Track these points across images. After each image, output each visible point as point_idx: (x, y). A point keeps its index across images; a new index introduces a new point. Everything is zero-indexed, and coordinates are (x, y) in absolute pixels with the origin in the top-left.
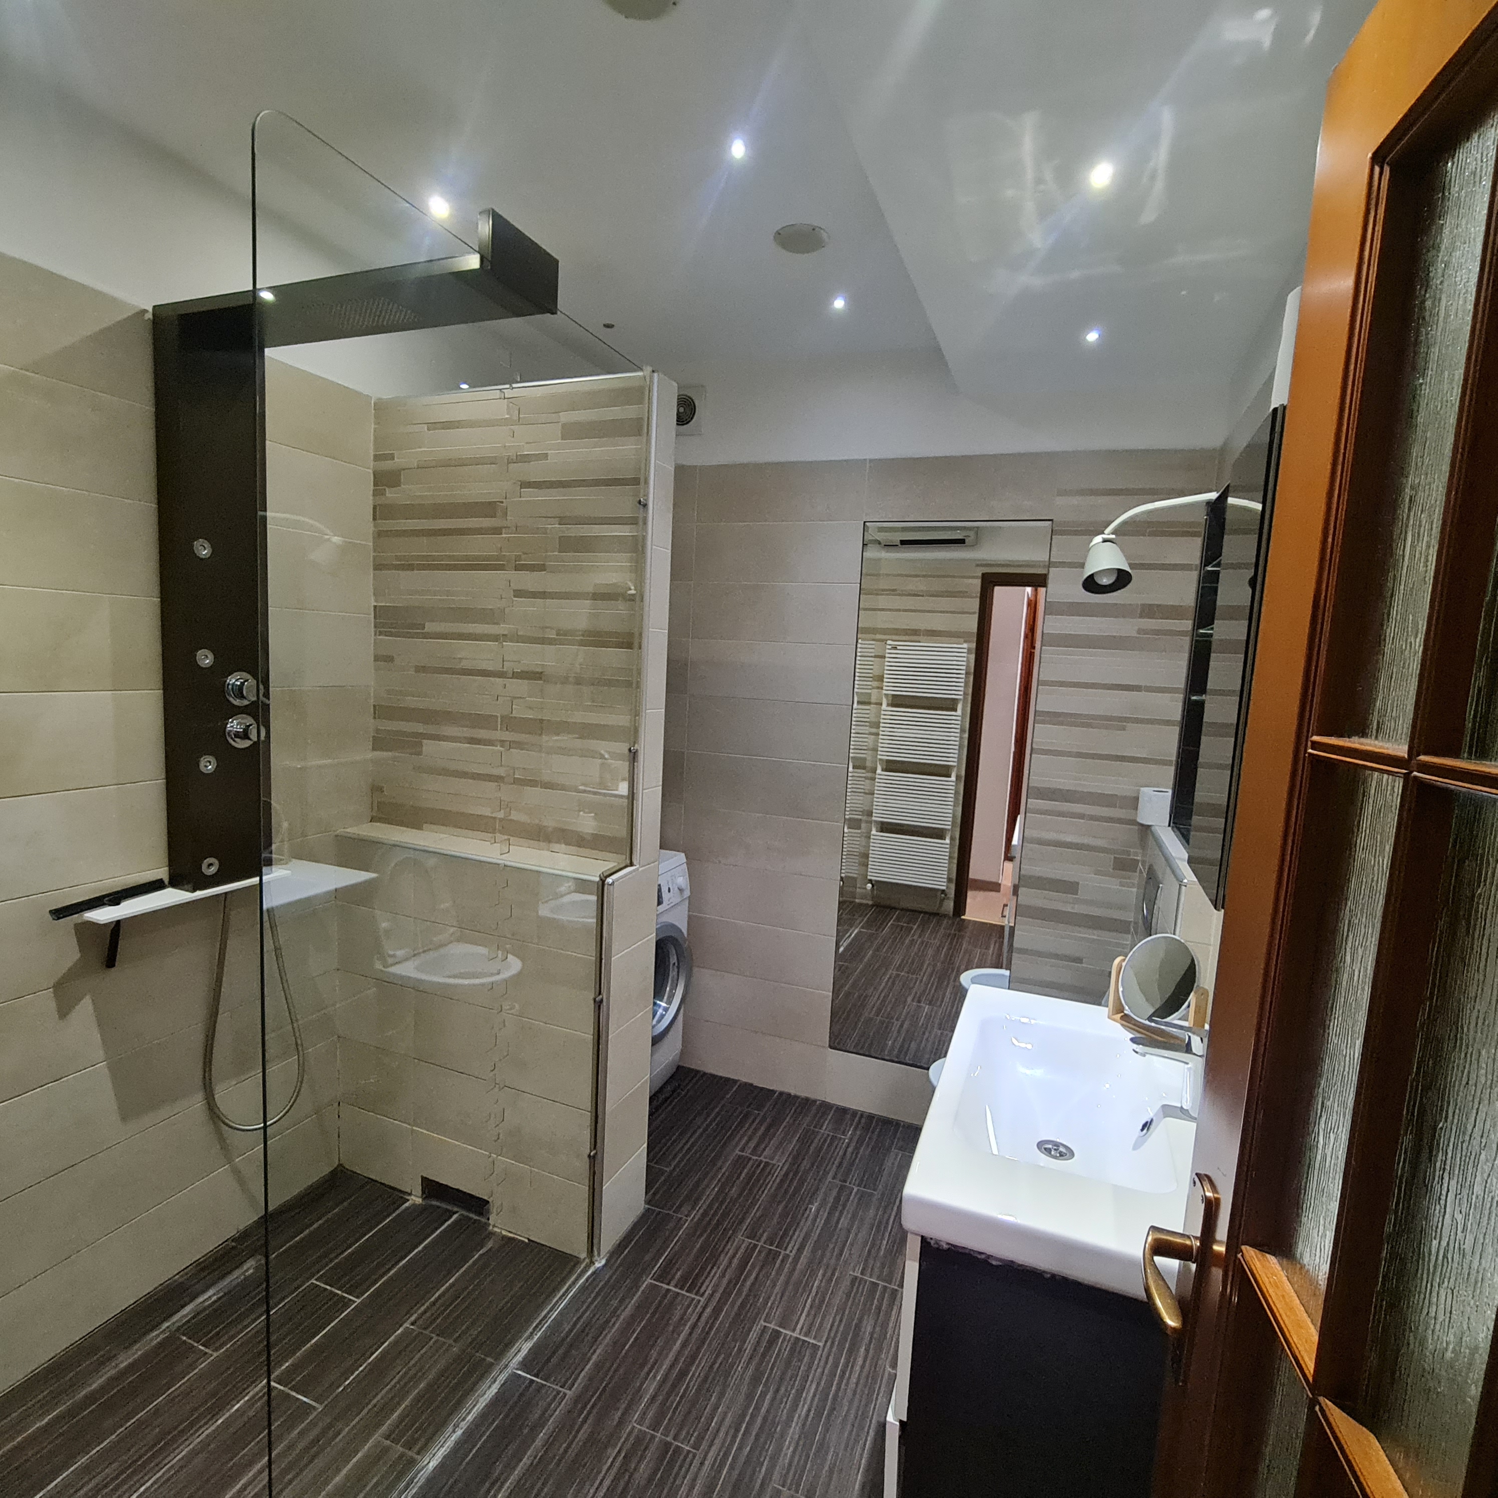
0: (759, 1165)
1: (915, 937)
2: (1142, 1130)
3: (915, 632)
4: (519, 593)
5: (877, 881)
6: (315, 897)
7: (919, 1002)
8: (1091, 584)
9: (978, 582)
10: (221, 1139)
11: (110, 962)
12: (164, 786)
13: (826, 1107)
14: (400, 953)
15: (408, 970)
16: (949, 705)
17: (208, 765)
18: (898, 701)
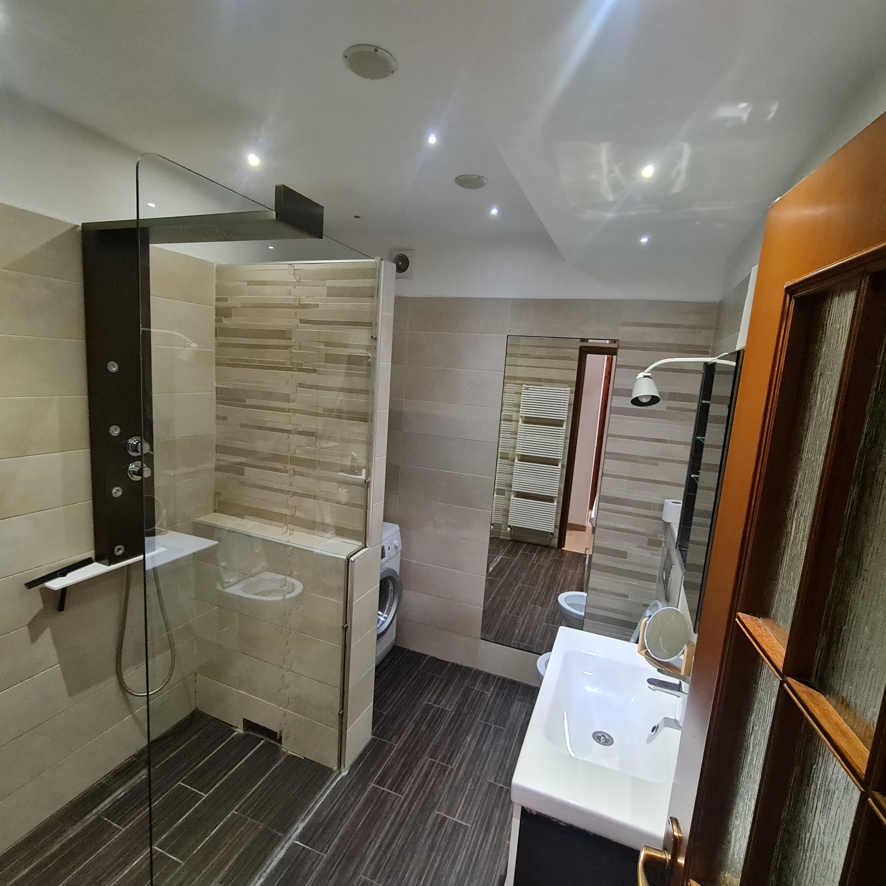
0: (437, 711)
1: (535, 562)
2: (653, 731)
3: (539, 380)
4: (301, 385)
5: (513, 526)
6: (182, 558)
7: (535, 604)
8: (636, 401)
9: (577, 351)
10: (127, 701)
11: (61, 607)
12: (91, 505)
13: (478, 673)
14: (232, 580)
15: (236, 590)
16: (558, 423)
17: (117, 492)
18: (528, 421)
